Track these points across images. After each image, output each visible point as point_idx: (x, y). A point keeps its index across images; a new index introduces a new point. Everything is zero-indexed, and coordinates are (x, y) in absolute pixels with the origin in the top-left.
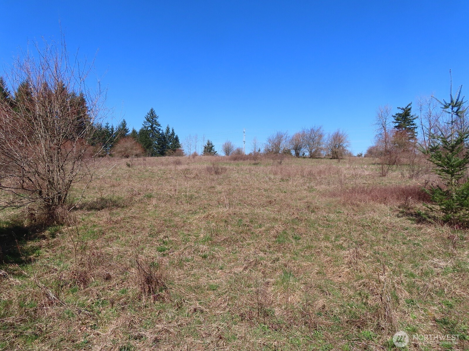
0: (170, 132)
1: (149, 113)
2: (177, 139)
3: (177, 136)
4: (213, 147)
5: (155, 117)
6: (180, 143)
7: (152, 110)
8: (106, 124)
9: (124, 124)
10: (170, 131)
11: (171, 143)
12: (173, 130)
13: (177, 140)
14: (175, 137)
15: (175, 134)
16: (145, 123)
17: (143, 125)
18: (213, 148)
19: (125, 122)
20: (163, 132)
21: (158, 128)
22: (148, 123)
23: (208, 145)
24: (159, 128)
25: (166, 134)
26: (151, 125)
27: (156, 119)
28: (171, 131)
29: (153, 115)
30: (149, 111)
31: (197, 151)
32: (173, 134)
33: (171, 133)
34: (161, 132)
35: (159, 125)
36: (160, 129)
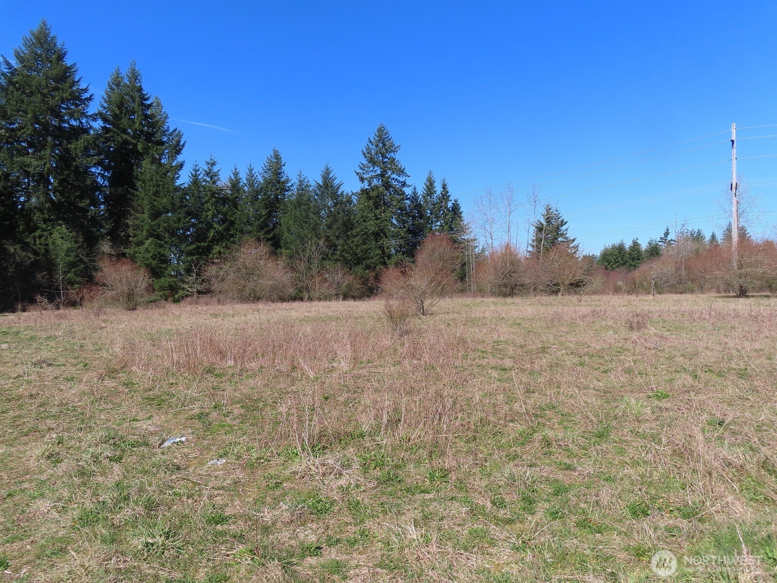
0: (435, 192)
1: (372, 140)
2: (456, 210)
3: (456, 201)
4: (562, 226)
5: (392, 149)
6: (465, 222)
7: (380, 130)
8: (208, 163)
9: (276, 166)
10: (435, 189)
11: (438, 223)
12: (444, 187)
13: (455, 213)
14: (450, 205)
15: (449, 196)
16: (364, 170)
17: (357, 174)
18: (564, 228)
19: (277, 157)
20: (415, 193)
21: (399, 182)
22: (371, 169)
23: (549, 221)
24: (402, 179)
25: (424, 197)
26: (379, 172)
27: (392, 154)
28: (439, 189)
29: (384, 145)
30: (372, 135)
31: (513, 241)
32: (445, 196)
33: (438, 193)
34: (408, 191)
35: (401, 172)
36: (404, 184)
